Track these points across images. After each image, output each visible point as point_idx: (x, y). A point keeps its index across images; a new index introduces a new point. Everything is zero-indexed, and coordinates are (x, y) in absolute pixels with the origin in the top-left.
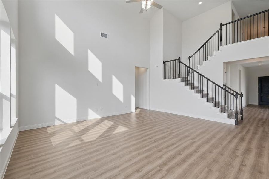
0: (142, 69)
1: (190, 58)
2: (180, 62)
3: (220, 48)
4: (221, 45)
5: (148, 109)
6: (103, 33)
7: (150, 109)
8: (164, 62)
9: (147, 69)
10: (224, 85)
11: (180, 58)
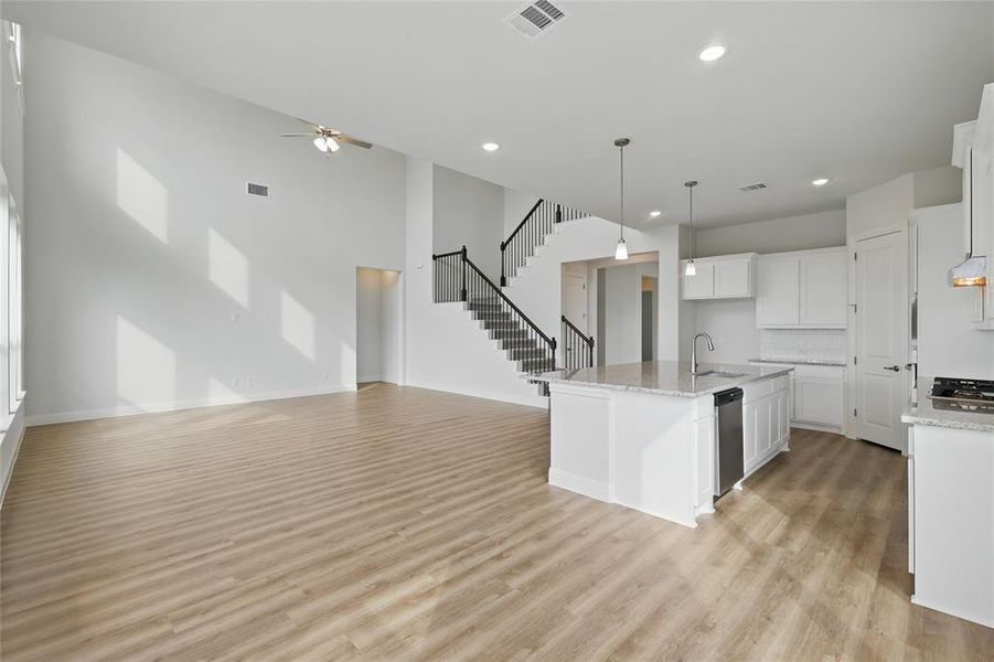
0: (390, 275)
1: (503, 247)
2: (465, 259)
3: (557, 227)
4: (559, 220)
5: (400, 383)
6: (255, 183)
7: (407, 384)
8: (435, 257)
9: (400, 272)
10: (563, 319)
11: (465, 250)
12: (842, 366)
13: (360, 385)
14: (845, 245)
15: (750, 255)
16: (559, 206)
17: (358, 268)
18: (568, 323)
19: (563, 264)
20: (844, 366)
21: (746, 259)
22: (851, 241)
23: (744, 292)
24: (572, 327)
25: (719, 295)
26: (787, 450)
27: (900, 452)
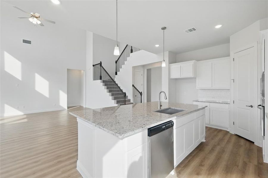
1: (116, 62)
2: (101, 66)
3: (131, 54)
4: (132, 52)
6: (24, 39)
8: (93, 66)
9: (84, 71)
10: (133, 86)
11: (101, 63)
12: (228, 104)
13: (68, 108)
14: (229, 56)
15: (194, 61)
16: (132, 47)
17: (68, 69)
18: (135, 87)
19: (133, 67)
20: (229, 104)
21: (192, 63)
22: (232, 53)
23: (191, 75)
24: (136, 88)
25: (182, 77)
26: (204, 141)
27: (254, 143)
